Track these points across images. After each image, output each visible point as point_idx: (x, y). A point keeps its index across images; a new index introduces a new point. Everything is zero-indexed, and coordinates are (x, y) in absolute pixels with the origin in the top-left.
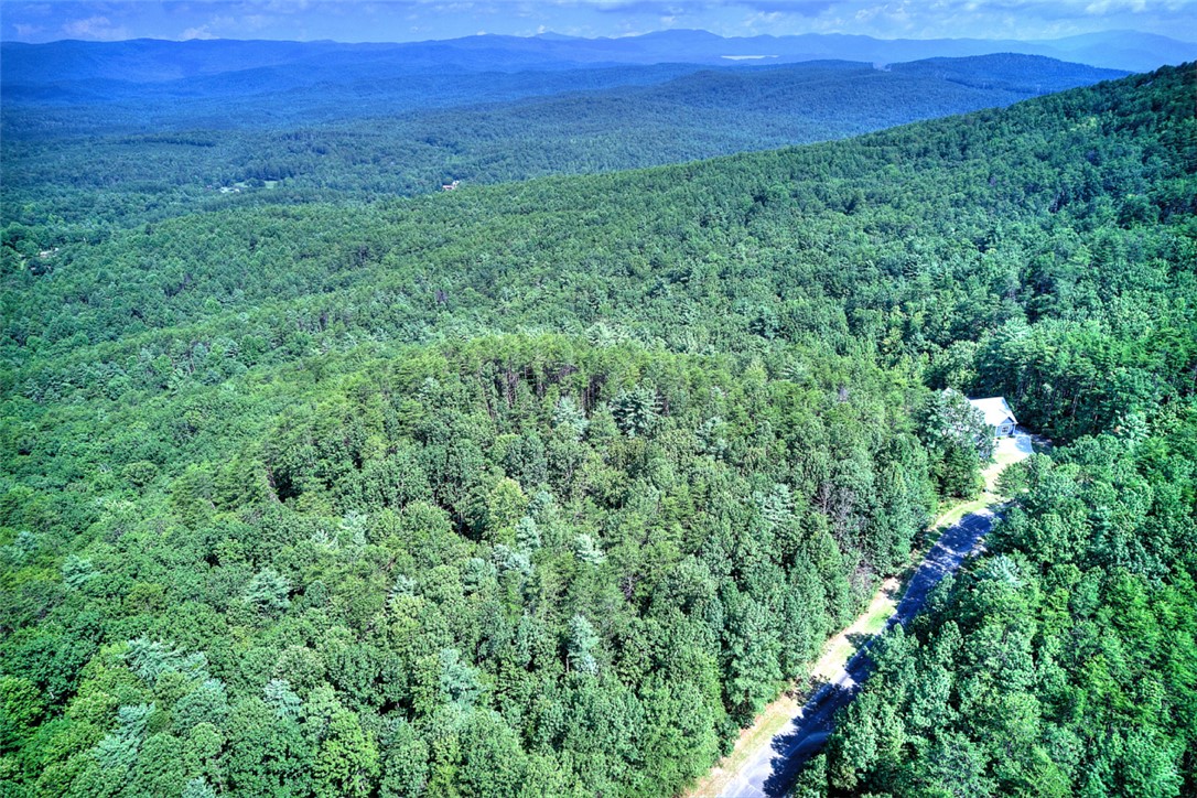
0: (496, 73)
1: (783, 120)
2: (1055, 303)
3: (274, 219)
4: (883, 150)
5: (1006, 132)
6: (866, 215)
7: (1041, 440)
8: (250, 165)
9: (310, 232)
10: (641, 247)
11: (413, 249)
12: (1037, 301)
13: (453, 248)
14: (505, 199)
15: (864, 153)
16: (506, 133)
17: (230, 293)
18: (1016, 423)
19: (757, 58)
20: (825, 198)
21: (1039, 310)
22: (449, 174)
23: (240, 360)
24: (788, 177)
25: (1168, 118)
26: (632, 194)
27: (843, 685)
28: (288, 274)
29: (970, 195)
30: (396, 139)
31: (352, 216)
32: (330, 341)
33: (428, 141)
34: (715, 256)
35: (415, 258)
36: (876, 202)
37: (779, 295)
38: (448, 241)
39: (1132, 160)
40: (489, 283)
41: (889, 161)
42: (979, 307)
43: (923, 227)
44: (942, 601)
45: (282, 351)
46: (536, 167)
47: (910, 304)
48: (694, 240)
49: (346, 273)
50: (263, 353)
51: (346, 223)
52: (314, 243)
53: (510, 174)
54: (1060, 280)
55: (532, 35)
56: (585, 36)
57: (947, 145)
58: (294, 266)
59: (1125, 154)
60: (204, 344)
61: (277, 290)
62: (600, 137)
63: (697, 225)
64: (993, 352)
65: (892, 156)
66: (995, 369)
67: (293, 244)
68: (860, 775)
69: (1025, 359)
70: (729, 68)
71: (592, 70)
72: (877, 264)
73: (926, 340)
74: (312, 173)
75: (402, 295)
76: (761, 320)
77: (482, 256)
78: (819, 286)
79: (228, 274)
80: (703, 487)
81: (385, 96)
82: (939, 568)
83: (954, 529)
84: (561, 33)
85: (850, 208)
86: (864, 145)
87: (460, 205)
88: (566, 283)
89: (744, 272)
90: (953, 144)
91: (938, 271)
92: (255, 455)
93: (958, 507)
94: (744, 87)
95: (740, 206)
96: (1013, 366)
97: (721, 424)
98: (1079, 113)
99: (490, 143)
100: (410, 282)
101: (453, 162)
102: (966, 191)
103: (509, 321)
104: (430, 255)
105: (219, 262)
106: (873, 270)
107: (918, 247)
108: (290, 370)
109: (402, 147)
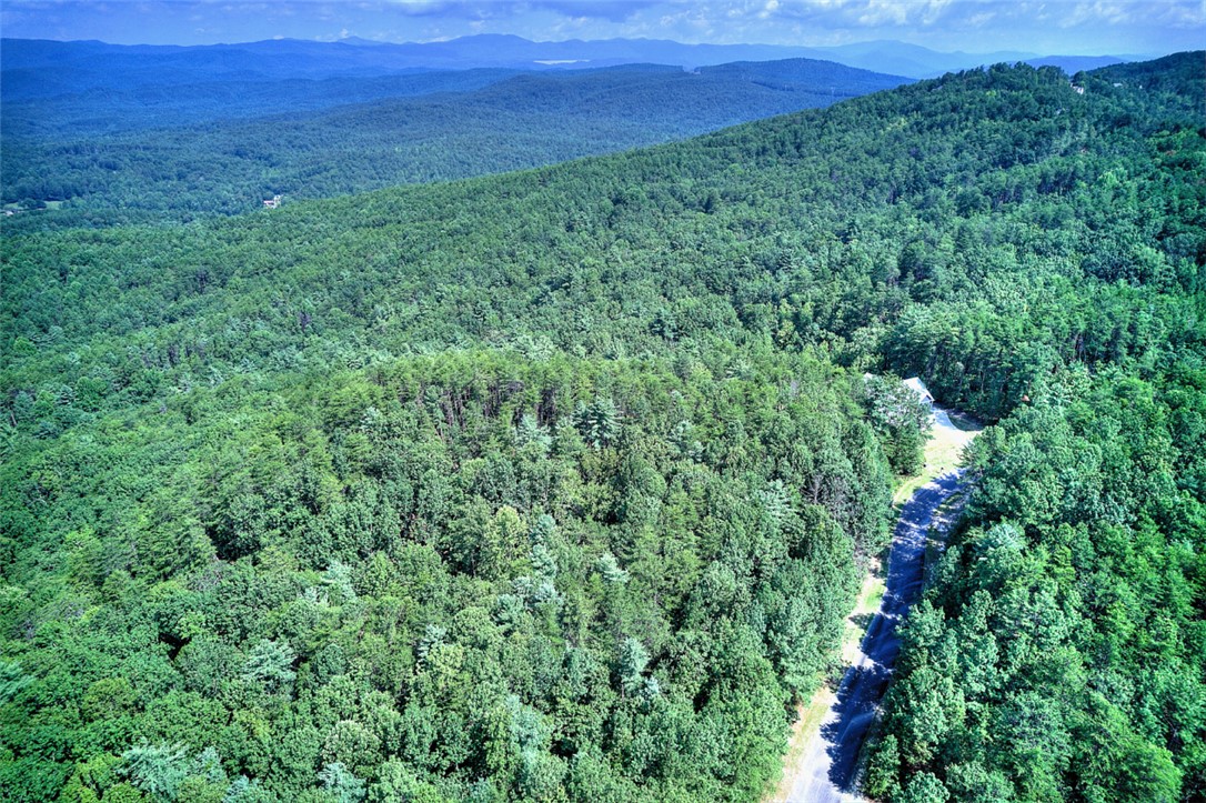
0: (301, 80)
1: (606, 124)
2: (935, 287)
3: (85, 245)
4: (724, 150)
5: (833, 131)
6: (725, 213)
7: (956, 414)
8: (21, 183)
9: (136, 258)
10: (512, 255)
11: (260, 271)
12: (918, 286)
13: (308, 267)
14: (351, 211)
15: (708, 154)
16: (324, 143)
17: (45, 331)
18: (933, 400)
19: (569, 62)
20: (681, 199)
21: (922, 294)
22: (268, 188)
23: (77, 406)
24: (640, 178)
25: (967, 119)
26: (489, 201)
27: (864, 666)
28: (117, 305)
29: (817, 191)
30: (200, 152)
31: (181, 238)
32: (189, 376)
33: (238, 154)
34: (591, 260)
35: (264, 279)
36: (731, 200)
37: (665, 295)
38: (299, 260)
39: (947, 155)
40: (355, 302)
41: (733, 161)
42: (866, 294)
43: (782, 222)
44: (950, 573)
45: (130, 392)
46: (363, 177)
47: (796, 296)
48: (566, 246)
49: (188, 302)
50: (105, 396)
51: (176, 246)
52: (142, 270)
53: (337, 187)
54: (936, 266)
55: (334, 40)
56: (392, 41)
57: (783, 144)
58: (122, 296)
59: (941, 150)
60: (28, 391)
61: (107, 325)
62: (425, 145)
63: (563, 230)
64: (902, 336)
65: (734, 155)
66: (903, 352)
67: (116, 272)
68: (935, 749)
69: (933, 341)
70: (544, 73)
71: (404, 77)
72: (753, 260)
73: (822, 329)
74: (105, 191)
75: (259, 320)
76: (659, 321)
77: (342, 273)
78: (701, 284)
79: (40, 309)
80: (701, 492)
81: (177, 104)
82: (909, 542)
83: (910, 504)
84: (366, 38)
85: (708, 207)
86: (705, 146)
87: (303, 221)
88: (442, 297)
89: (624, 275)
90: (787, 143)
91: (814, 263)
92: (184, 512)
93: (907, 483)
94: (563, 91)
95: (601, 210)
96: (923, 348)
97: (690, 427)
98: (889, 114)
99: (308, 154)
100: (267, 307)
101: (270, 176)
102: (813, 187)
103: (390, 340)
104: (283, 276)
105: (22, 296)
106: (750, 266)
107: (785, 241)
108: (149, 413)
109: (209, 161)
